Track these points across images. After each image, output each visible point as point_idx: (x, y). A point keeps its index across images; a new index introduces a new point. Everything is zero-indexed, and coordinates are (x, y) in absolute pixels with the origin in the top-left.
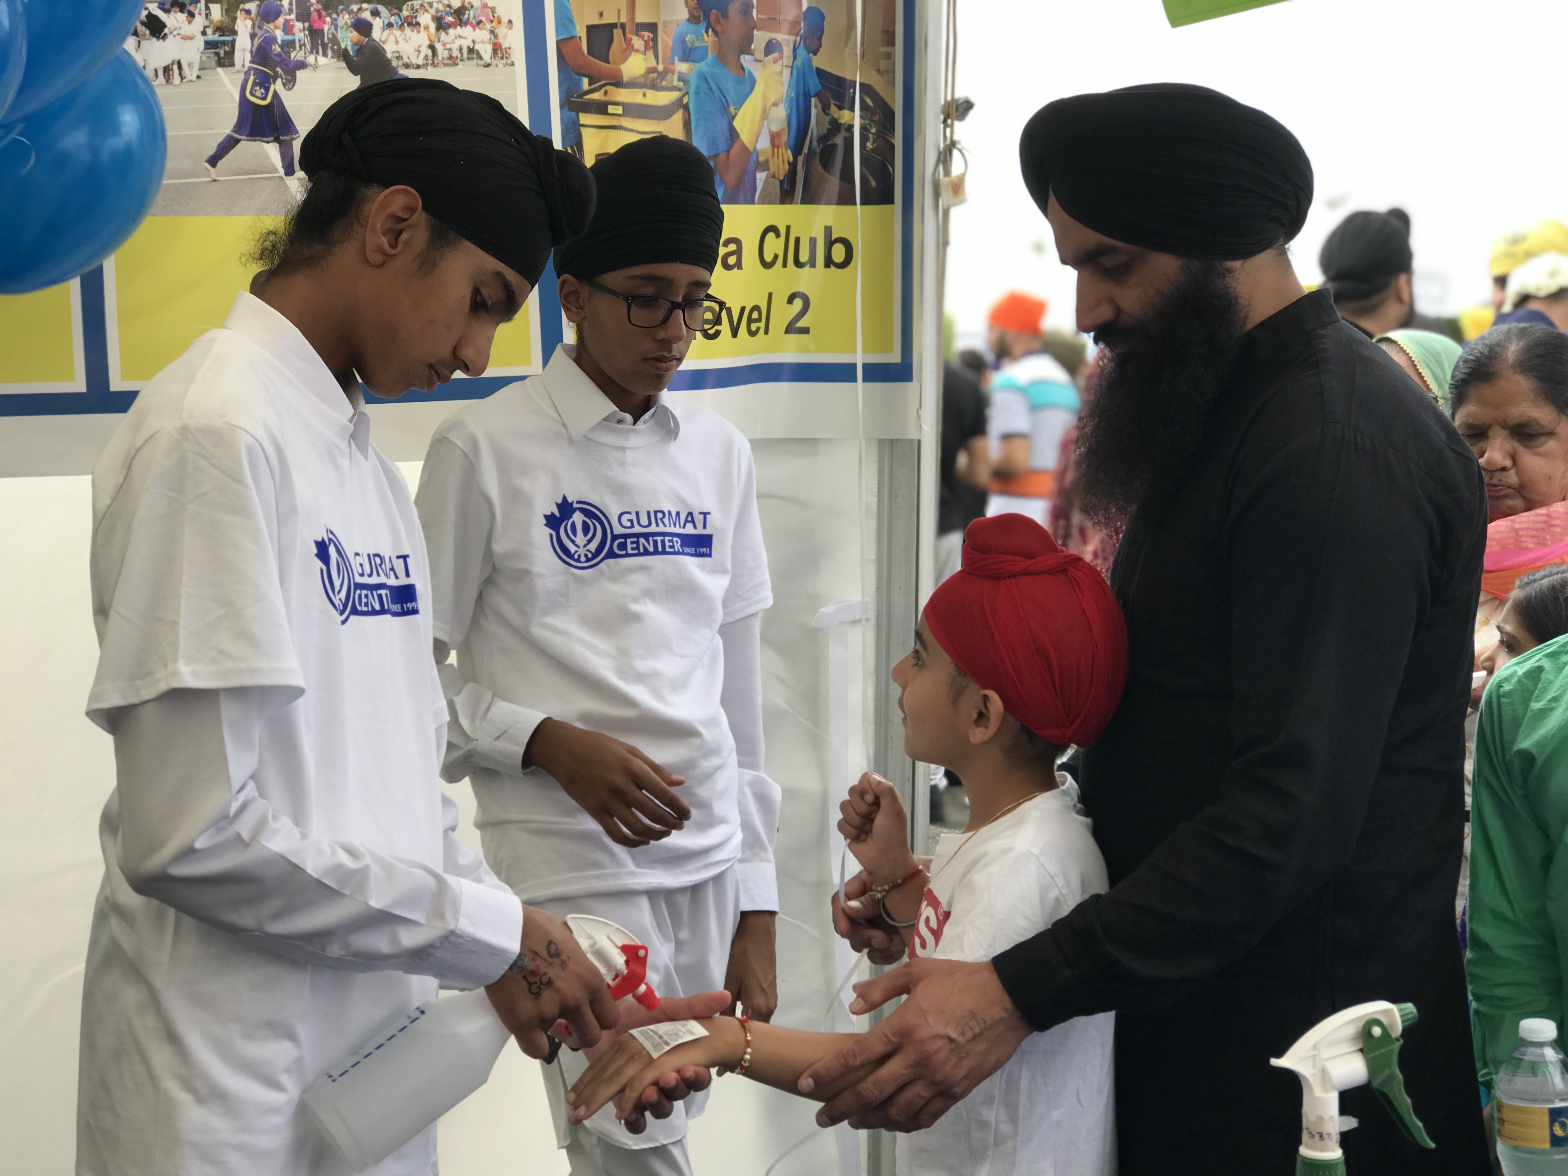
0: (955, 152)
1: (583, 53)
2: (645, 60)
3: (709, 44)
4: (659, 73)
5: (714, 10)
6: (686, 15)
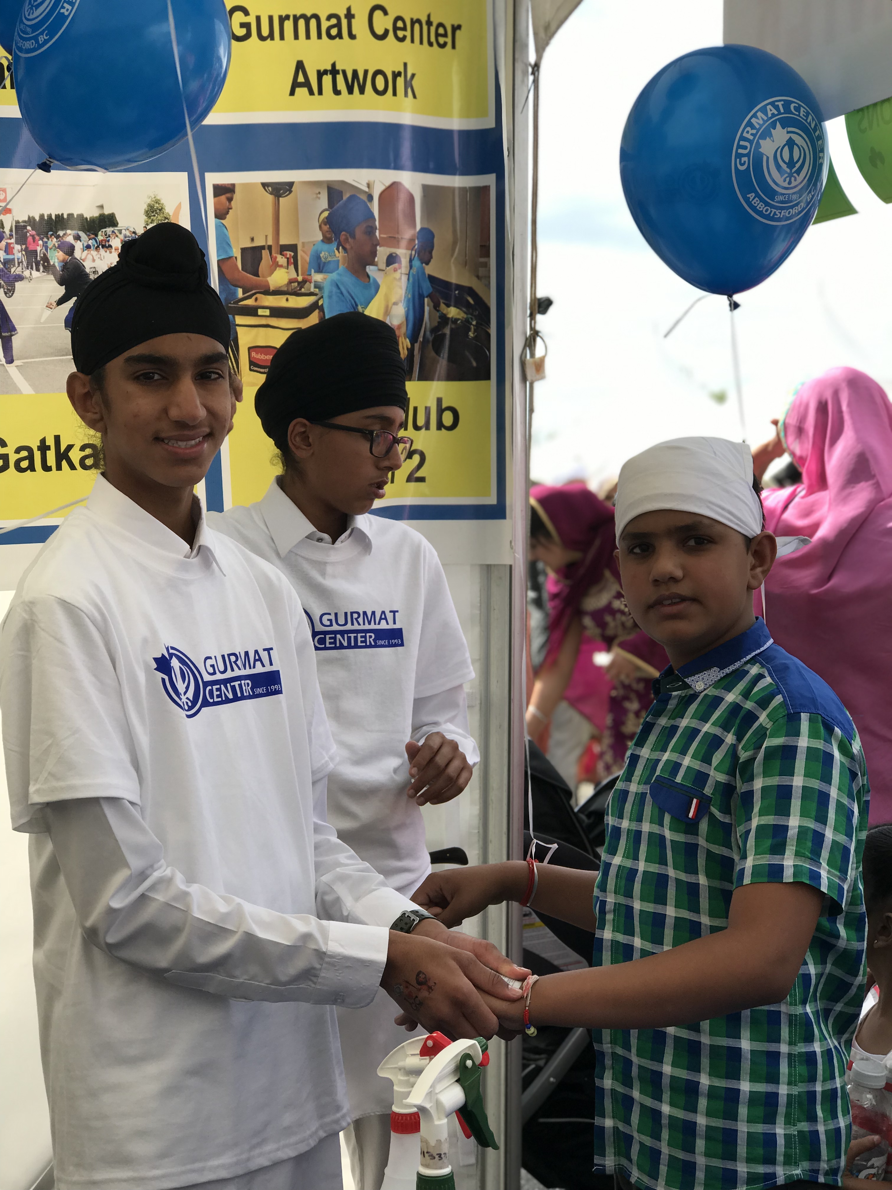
0: (538, 340)
1: (238, 269)
2: (288, 273)
3: (340, 258)
4: (299, 283)
5: (343, 233)
6: (321, 237)
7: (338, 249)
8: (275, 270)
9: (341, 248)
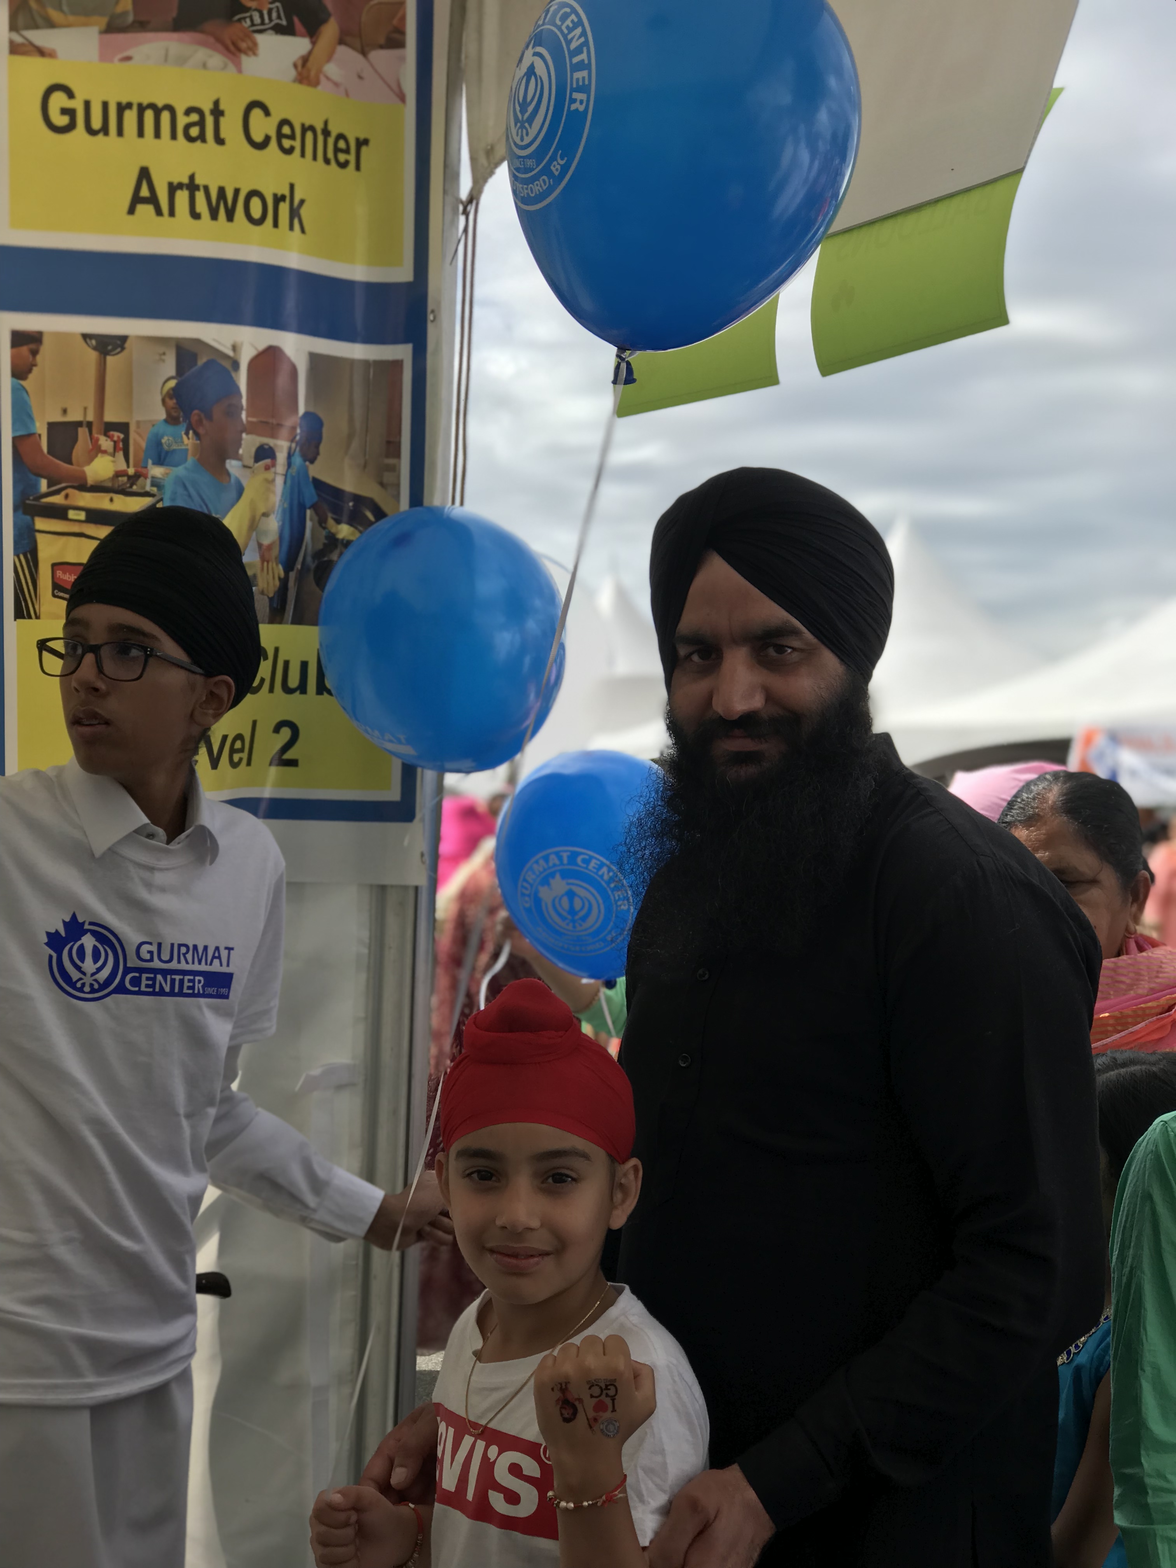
1: (42, 451)
2: (113, 462)
3: (189, 447)
4: (129, 477)
5: (196, 412)
6: (163, 415)
7: (187, 434)
8: (96, 456)
9: (191, 432)
